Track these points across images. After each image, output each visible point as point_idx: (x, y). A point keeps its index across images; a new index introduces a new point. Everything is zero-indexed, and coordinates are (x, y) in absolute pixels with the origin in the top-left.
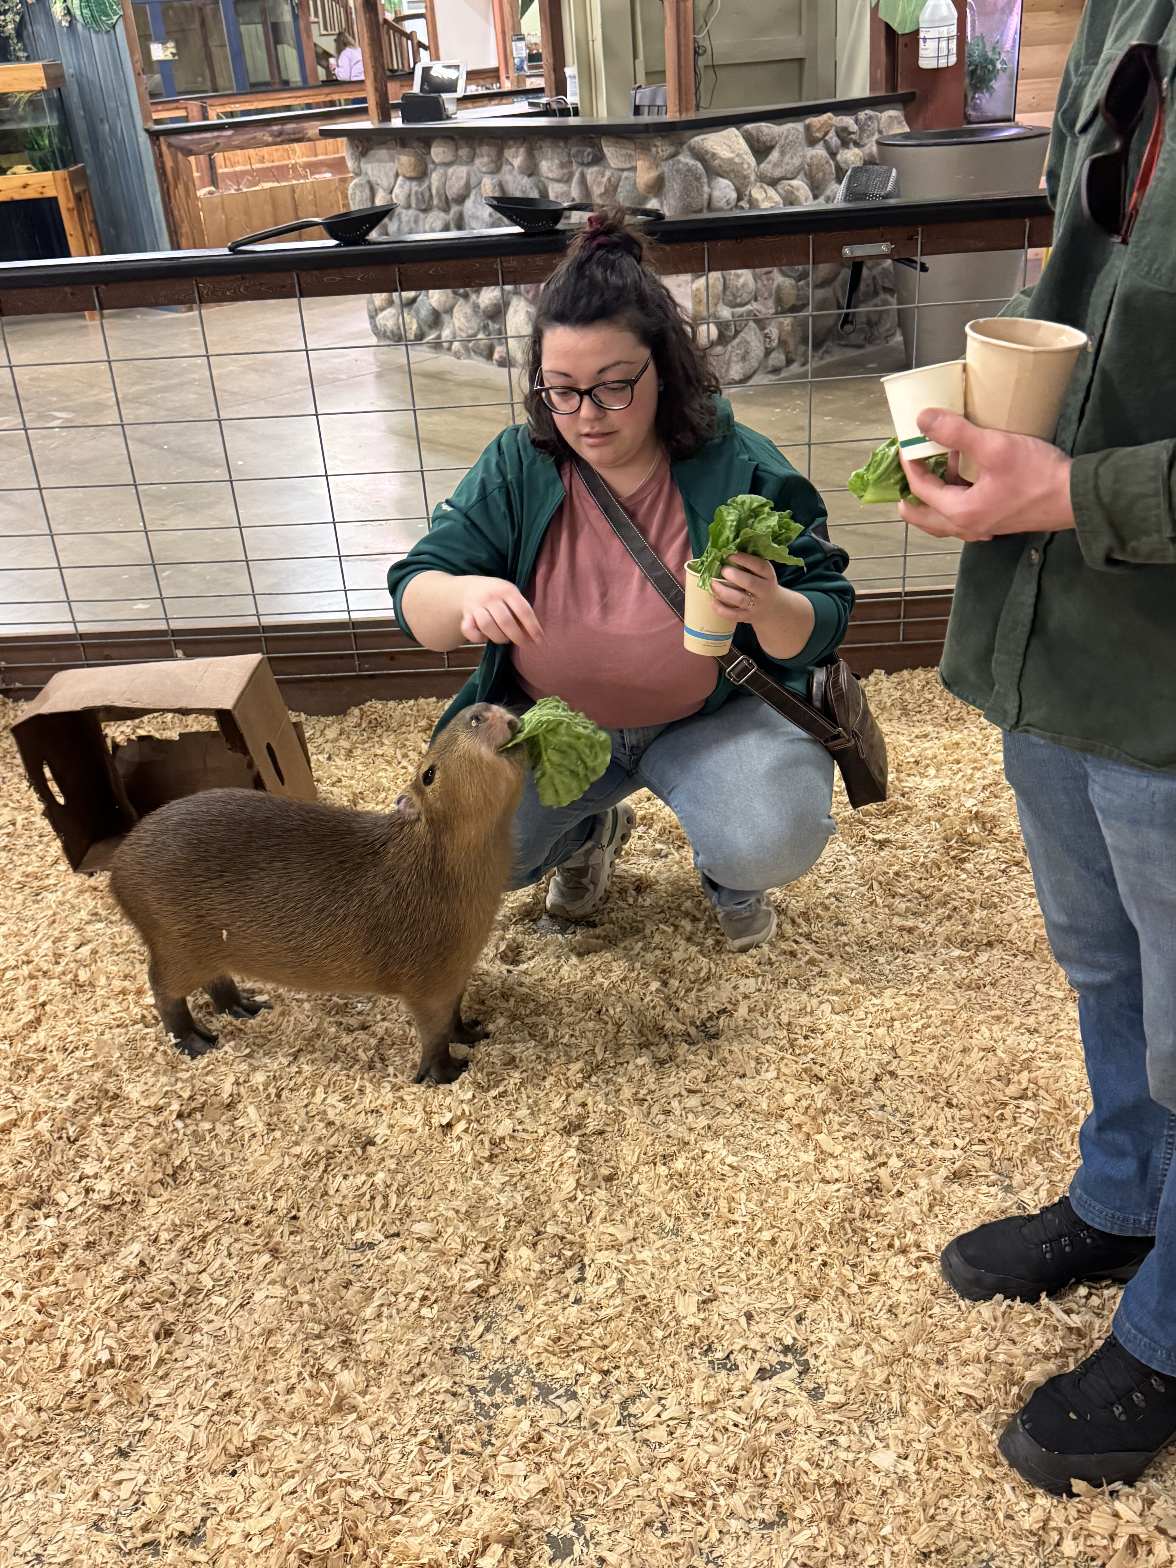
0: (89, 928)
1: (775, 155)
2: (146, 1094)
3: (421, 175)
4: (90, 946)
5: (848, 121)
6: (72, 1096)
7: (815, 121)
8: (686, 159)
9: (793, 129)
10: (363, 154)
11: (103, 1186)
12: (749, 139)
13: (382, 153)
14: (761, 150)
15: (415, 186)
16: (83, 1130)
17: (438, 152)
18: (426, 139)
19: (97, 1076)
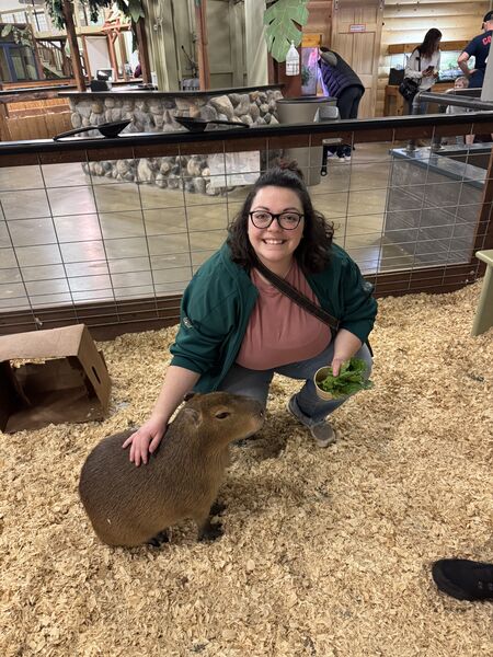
0: (17, 467)
1: (240, 106)
2: (67, 569)
3: (101, 112)
4: (20, 479)
5: (263, 94)
6: (28, 578)
7: (253, 93)
8: (209, 106)
9: (245, 96)
10: (76, 103)
11: (54, 632)
12: (231, 99)
13: (84, 103)
14: (235, 104)
15: (99, 117)
16: (38, 598)
17: (108, 103)
18: (103, 98)
19: (39, 562)
